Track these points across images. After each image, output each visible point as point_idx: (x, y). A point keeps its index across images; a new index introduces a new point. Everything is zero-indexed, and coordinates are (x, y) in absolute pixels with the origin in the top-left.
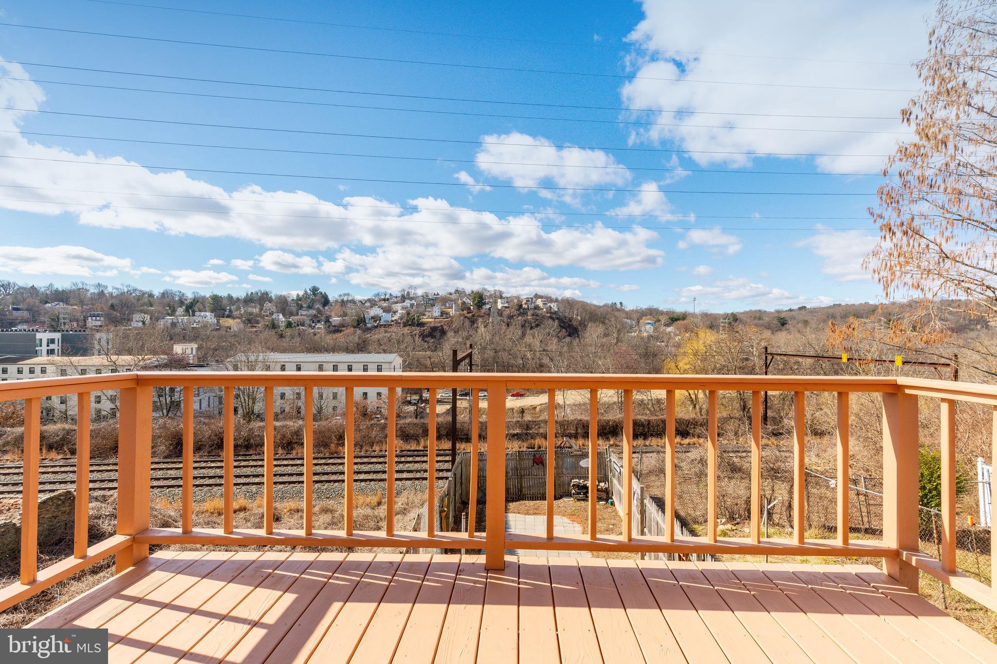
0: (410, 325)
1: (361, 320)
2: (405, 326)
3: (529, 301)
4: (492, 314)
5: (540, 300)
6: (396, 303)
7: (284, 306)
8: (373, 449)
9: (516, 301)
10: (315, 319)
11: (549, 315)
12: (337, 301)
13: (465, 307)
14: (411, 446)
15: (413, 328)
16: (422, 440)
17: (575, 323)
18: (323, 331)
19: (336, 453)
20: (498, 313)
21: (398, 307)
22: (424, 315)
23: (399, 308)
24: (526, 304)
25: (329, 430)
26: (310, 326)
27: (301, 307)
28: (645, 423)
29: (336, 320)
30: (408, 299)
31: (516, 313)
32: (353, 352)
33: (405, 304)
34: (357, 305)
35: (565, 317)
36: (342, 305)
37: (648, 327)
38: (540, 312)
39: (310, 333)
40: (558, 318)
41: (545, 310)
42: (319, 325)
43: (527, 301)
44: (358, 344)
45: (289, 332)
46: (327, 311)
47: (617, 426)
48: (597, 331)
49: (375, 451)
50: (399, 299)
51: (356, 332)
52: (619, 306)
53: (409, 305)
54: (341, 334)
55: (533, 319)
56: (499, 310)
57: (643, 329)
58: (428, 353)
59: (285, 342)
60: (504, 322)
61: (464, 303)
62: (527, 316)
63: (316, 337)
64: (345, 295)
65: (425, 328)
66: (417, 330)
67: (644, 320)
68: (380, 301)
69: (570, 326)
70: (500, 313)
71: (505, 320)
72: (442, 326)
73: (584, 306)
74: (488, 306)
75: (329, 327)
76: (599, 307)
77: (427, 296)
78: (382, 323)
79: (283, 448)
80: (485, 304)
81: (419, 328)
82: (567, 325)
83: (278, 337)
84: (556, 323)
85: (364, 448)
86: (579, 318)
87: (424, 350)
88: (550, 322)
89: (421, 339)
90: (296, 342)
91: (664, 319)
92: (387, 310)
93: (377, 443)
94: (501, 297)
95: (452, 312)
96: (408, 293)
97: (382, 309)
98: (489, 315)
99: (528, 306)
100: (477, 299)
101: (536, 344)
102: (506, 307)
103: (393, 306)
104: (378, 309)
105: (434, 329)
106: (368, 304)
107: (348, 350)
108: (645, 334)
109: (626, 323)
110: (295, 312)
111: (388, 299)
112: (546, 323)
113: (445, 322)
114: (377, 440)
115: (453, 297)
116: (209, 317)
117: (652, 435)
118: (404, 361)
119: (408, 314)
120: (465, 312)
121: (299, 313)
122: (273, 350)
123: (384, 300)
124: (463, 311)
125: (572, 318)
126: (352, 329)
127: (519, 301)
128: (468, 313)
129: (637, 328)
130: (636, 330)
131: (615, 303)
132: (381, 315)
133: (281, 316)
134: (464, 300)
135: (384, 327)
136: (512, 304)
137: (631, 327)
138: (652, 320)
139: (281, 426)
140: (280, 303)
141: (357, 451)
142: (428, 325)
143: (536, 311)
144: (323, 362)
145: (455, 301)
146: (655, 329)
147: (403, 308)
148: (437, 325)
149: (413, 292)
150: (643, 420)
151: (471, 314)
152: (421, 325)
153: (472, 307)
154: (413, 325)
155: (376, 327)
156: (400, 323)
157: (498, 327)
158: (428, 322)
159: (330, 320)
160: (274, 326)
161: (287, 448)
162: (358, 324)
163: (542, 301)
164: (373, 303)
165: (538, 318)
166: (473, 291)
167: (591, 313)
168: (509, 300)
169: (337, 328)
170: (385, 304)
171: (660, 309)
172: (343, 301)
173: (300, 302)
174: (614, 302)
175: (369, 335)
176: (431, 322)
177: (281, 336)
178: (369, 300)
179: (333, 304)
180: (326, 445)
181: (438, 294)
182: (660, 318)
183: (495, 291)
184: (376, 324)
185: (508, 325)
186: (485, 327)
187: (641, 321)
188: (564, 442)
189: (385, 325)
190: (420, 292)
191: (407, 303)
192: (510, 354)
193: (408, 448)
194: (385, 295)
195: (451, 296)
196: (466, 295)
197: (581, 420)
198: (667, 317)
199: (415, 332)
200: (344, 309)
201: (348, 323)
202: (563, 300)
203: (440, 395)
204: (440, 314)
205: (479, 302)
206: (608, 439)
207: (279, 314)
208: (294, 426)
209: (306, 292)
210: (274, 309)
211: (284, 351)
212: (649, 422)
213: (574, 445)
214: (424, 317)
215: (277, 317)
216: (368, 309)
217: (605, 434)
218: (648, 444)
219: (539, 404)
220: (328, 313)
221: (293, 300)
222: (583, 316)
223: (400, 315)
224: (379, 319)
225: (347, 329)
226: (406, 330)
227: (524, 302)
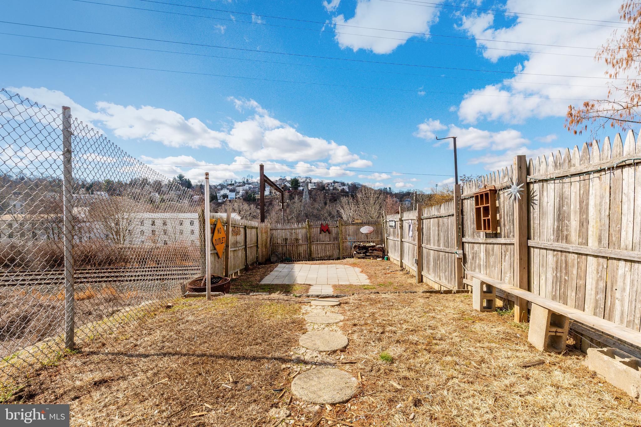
1: (215, 197)
2: (244, 201)
4: (304, 193)
7: (159, 188)
10: (182, 197)
11: (342, 193)
12: (197, 185)
13: (286, 188)
21: (240, 189)
22: (258, 194)
26: (178, 201)
27: (171, 189)
29: (196, 197)
30: (247, 184)
34: (212, 188)
37: (407, 202)
38: (337, 192)
41: (340, 190)
42: (184, 201)
43: (328, 185)
45: (162, 205)
46: (190, 191)
50: (241, 184)
51: (211, 205)
55: (332, 196)
56: (310, 190)
57: (404, 203)
62: (328, 194)
68: (228, 185)
71: (314, 197)
72: (270, 201)
74: (302, 188)
75: (191, 202)
78: (229, 199)
80: (299, 186)
81: (255, 202)
89: (255, 207)
94: (311, 182)
96: (247, 180)
97: (229, 190)
99: (329, 188)
100: (294, 183)
102: (314, 189)
103: (237, 188)
104: (226, 191)
106: (219, 187)
110: (167, 192)
113: (273, 198)
116: (104, 195)
119: (247, 193)
120: (286, 192)
127: (322, 185)
131: (386, 189)
133: (157, 195)
136: (318, 186)
140: (156, 186)
143: (334, 191)
147: (244, 190)
149: (250, 179)
151: (290, 193)
153: (291, 189)
154: (250, 200)
156: (241, 199)
159: (192, 197)
160: (152, 201)
162: (212, 200)
163: (338, 185)
164: (222, 187)
165: (335, 195)
166: (291, 179)
168: (316, 184)
170: (230, 187)
172: (201, 185)
173: (170, 186)
175: (220, 207)
179: (194, 187)
183: (307, 178)
184: (224, 200)
186: (300, 202)
189: (231, 201)
191: (247, 187)
194: (232, 182)
196: (287, 181)
200: (202, 190)
204: (269, 193)
209: (175, 179)
210: (152, 190)
215: (154, 195)
216: (219, 190)
221: (166, 184)
223: (241, 194)
224: (227, 196)
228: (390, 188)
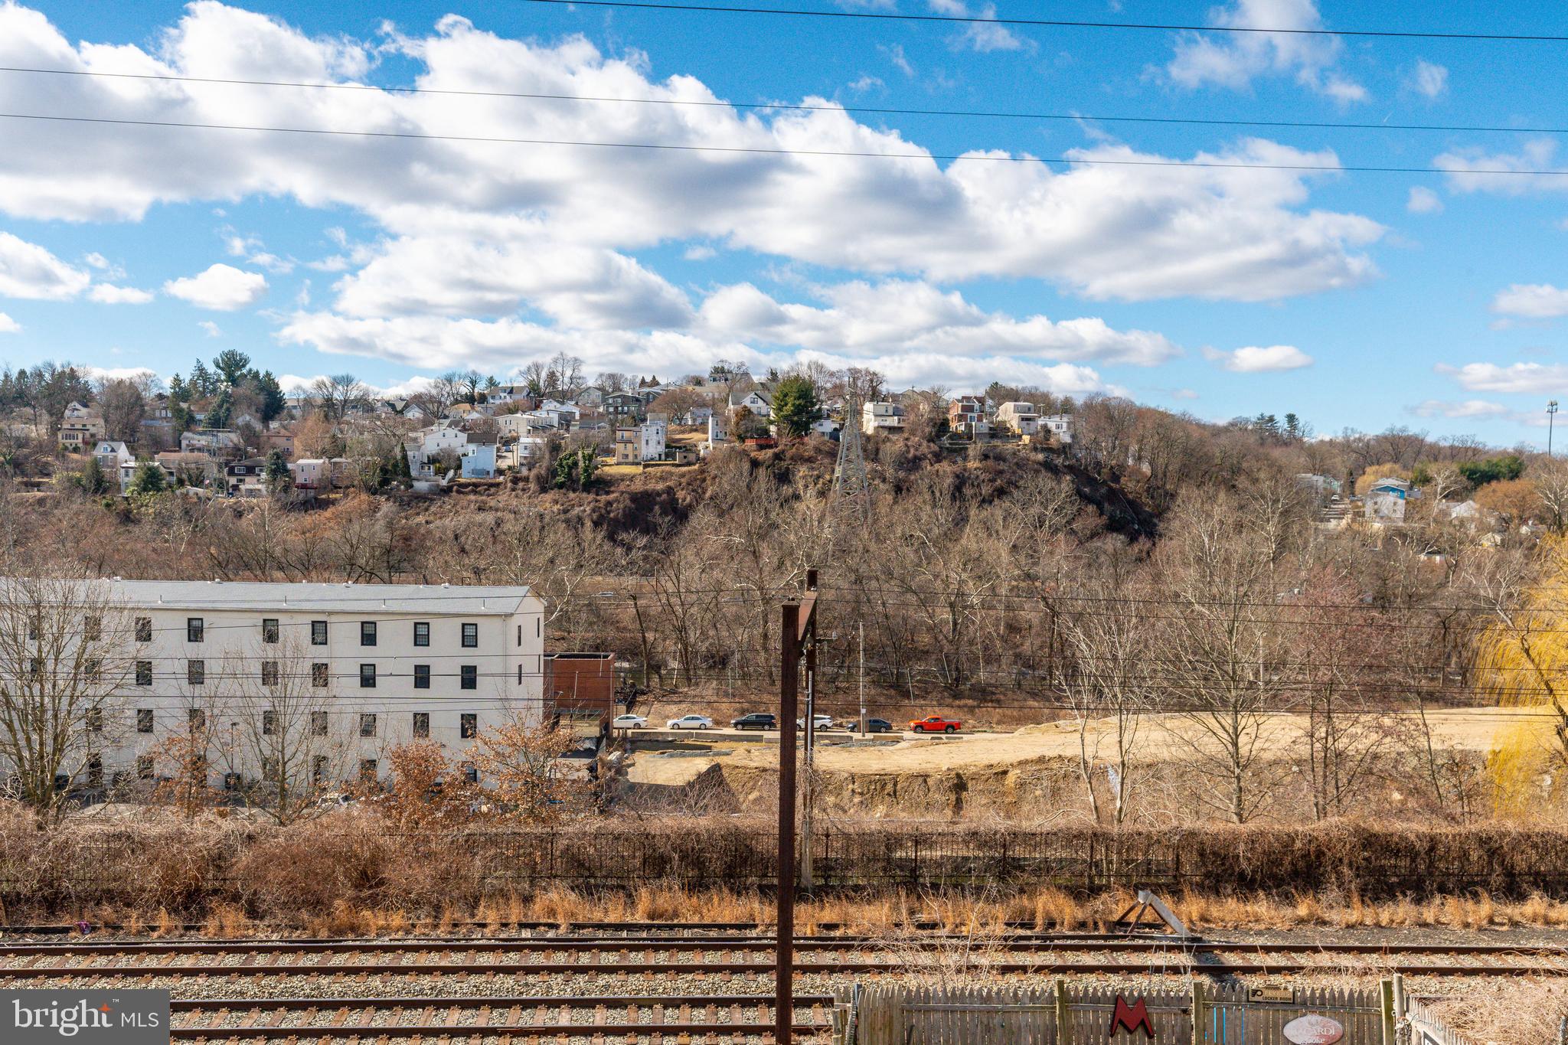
0: (561, 486)
1: (395, 466)
2: (544, 490)
3: (971, 409)
4: (842, 452)
5: (1009, 406)
6: (512, 410)
7: (132, 417)
8: (476, 920)
9: (924, 407)
10: (239, 463)
11: (1040, 457)
12: (308, 403)
13: (748, 427)
14: (606, 911)
15: (572, 495)
16: (644, 892)
17: (1129, 485)
18: (265, 503)
19: (353, 928)
20: (865, 450)
21: (519, 423)
22: (609, 452)
23: (523, 429)
24: (961, 418)
25: (324, 852)
26: (221, 485)
27: (189, 422)
28: (1418, 844)
29: (308, 465)
30: (551, 396)
31: (925, 448)
32: (369, 576)
33: (541, 414)
34: (379, 418)
35: (1098, 464)
36: (326, 416)
37: (1388, 501)
38: (1010, 446)
39: (222, 510)
40: (1071, 469)
41: (1026, 439)
42: (250, 484)
43: (964, 408)
44: (389, 551)
45: (151, 505)
46: (278, 434)
47: (1320, 854)
48: (1209, 516)
49: (484, 926)
50: (519, 397)
51: (376, 509)
52: (1282, 424)
53: (555, 418)
54: (328, 513)
55: (985, 470)
56: (868, 438)
57: (1369, 509)
58: (630, 581)
59: (141, 539)
60: (884, 480)
61: (746, 414)
62: (965, 459)
63: (244, 522)
64: (336, 381)
65: (612, 497)
66: (585, 504)
67: (1369, 478)
68: (457, 402)
69: (1115, 496)
70: (871, 448)
71: (890, 473)
72: (670, 491)
73: (1164, 426)
74: (828, 426)
75: (286, 489)
76: (1217, 431)
77: (617, 388)
78: (465, 477)
79: (173, 910)
80: (818, 416)
81: (592, 496)
82: (1103, 490)
83: (114, 520)
84: (1066, 483)
85: (447, 914)
86: (1146, 468)
87: (614, 569)
88: (1046, 481)
89: (600, 536)
90: (178, 539)
91: (1443, 475)
92: (483, 435)
93: (491, 896)
94: (875, 395)
95: (705, 443)
96: (552, 376)
97: (464, 429)
98: (833, 455)
99: (969, 427)
100: (790, 400)
101: (999, 552)
102: (891, 429)
103: (501, 420)
104: (451, 432)
105: (643, 501)
106: (415, 414)
107: (353, 569)
108: (1377, 526)
109: (1311, 486)
110: (169, 438)
111: (483, 398)
112: (1031, 485)
113: (683, 475)
114: (488, 888)
115: (709, 391)
117: (1443, 890)
118: (549, 611)
119: (555, 448)
120: (750, 444)
121: (184, 443)
122: (101, 566)
123: (470, 399)
124: (742, 439)
125: (1122, 467)
126: (364, 496)
127: (936, 408)
128: (761, 447)
129: (1346, 504)
130: (1344, 513)
131: (1271, 419)
132: (460, 451)
133: (123, 451)
134: (747, 402)
135: (475, 492)
136: (912, 417)
137: (1327, 500)
138: (1398, 477)
139: (160, 836)
140: (117, 408)
141: (426, 926)
142: (622, 487)
143: (997, 442)
144: (279, 611)
145: (715, 406)
146: (1413, 509)
147: (536, 429)
148: (651, 486)
149: (568, 373)
150: (1412, 837)
151: (770, 452)
152: (599, 485)
153: (773, 429)
154: (570, 484)
155: (446, 491)
156: (526, 479)
157: (863, 497)
158: (623, 478)
159: (290, 466)
160: (100, 483)
161: (186, 908)
162: (385, 482)
163: (1017, 410)
164: (432, 408)
165: (1002, 466)
166: (774, 374)
167: (1187, 452)
168: (900, 404)
169: (312, 493)
170: (474, 415)
171: (1430, 439)
172: (329, 402)
173: (184, 405)
174: (1267, 414)
175: (421, 519)
176: (632, 478)
177: (127, 518)
178: (418, 400)
179: (297, 413)
180: (318, 904)
181: (655, 383)
182: (1432, 470)
183: (854, 373)
184: (444, 483)
185: (898, 489)
186: (822, 494)
187: (1361, 483)
188: (1138, 910)
189: (475, 485)
190: (591, 375)
191: (550, 412)
192: (910, 590)
193: (597, 916)
194: (474, 383)
195: (698, 389)
196: (750, 386)
197: (1192, 834)
198: (1455, 467)
199: (577, 510)
200: (334, 429)
201: (351, 477)
202: (1089, 406)
203: (670, 722)
204: (661, 449)
205: (799, 410)
206: (1288, 899)
207: (114, 444)
208: (205, 838)
209: (203, 371)
210: (99, 427)
211: (140, 571)
212: (1433, 842)
213: (1172, 920)
214: (609, 460)
215: (111, 455)
216: (414, 429)
217: (1279, 882)
218: (1431, 920)
219: (1015, 759)
220: (281, 443)
221: (161, 397)
222: (1161, 461)
223: (526, 453)
224: (453, 465)
225: (346, 496)
226: (548, 503)
227: (956, 411)
228: (1291, 418)
